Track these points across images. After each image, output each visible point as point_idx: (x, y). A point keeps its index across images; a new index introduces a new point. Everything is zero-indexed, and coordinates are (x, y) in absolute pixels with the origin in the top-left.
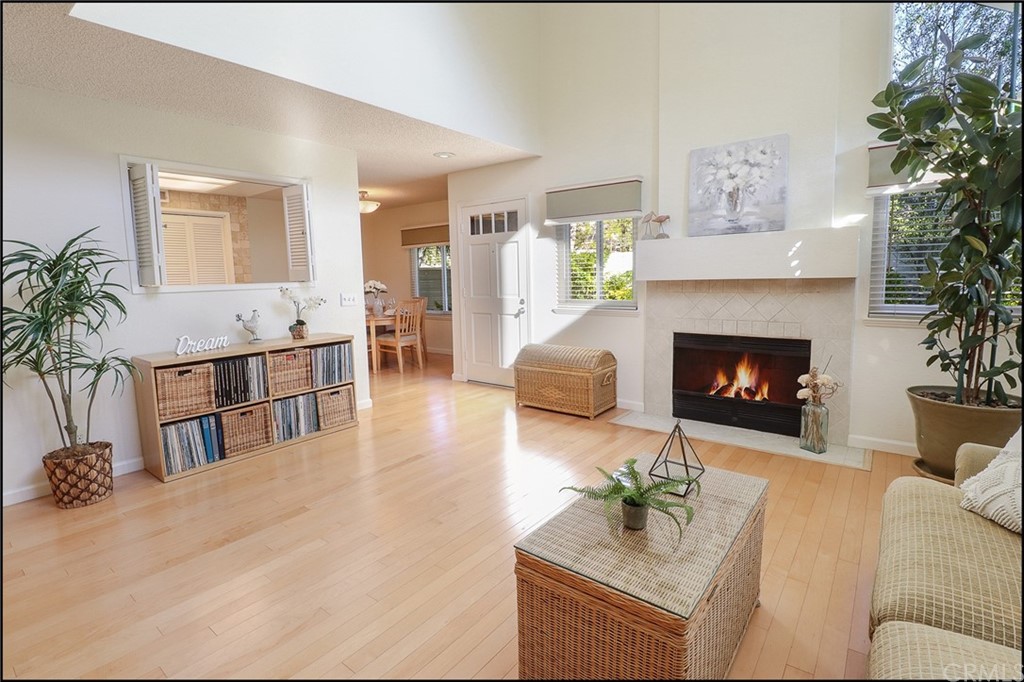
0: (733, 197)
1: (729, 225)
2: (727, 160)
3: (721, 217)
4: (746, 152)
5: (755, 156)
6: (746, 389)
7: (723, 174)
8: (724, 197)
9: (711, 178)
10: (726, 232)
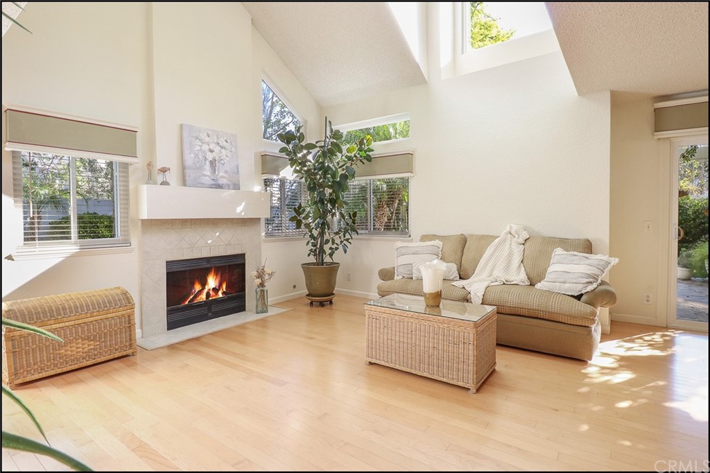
0: (213, 163)
1: (213, 182)
2: (207, 139)
3: (207, 176)
4: (218, 138)
5: (223, 143)
6: (213, 289)
7: (205, 147)
8: (208, 163)
9: (198, 148)
10: (211, 187)
